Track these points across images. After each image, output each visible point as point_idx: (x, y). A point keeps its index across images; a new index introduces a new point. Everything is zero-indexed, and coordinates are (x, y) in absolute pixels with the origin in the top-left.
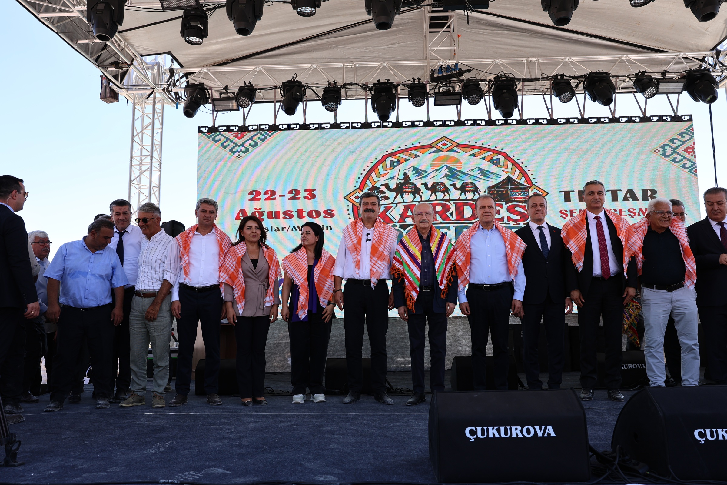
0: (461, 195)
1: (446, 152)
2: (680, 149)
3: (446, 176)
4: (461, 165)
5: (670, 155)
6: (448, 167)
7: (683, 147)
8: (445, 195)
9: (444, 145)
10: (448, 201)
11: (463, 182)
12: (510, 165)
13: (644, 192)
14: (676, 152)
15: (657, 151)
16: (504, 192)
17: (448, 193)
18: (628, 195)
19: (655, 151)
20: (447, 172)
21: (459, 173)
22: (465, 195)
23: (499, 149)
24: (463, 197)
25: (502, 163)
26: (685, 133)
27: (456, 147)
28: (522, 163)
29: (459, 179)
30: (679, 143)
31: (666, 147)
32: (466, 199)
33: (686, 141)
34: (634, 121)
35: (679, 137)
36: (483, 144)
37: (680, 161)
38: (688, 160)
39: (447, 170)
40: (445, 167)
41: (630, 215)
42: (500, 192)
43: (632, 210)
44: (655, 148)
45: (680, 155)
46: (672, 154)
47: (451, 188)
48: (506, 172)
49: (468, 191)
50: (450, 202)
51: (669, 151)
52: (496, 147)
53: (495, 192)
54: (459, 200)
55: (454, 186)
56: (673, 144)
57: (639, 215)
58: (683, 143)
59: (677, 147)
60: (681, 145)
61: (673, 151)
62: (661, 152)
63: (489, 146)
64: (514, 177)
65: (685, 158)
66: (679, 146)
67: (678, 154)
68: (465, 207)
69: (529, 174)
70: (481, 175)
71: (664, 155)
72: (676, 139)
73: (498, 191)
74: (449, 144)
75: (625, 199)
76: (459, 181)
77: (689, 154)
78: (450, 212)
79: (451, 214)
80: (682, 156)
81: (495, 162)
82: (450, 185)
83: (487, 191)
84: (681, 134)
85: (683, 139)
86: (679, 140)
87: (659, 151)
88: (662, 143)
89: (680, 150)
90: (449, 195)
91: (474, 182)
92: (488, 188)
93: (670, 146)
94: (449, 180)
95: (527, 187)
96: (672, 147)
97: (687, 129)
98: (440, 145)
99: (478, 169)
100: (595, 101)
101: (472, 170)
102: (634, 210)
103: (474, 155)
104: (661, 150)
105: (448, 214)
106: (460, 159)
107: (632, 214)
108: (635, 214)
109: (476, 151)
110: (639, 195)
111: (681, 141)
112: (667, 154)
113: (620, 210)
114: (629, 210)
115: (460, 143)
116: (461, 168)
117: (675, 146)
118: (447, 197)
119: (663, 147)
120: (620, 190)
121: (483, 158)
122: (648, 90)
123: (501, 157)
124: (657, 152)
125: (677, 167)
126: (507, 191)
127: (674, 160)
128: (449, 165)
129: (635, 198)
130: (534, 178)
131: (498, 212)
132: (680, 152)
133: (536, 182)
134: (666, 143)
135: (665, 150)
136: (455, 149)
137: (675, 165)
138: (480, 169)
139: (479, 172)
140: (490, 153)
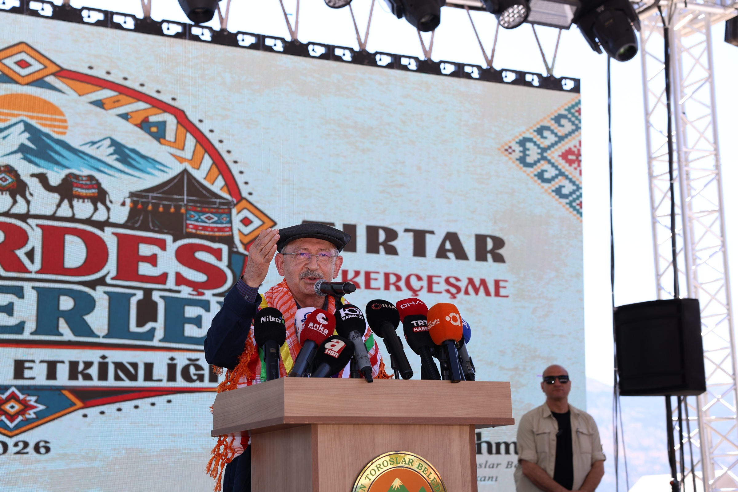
0: (59, 206)
1: (28, 84)
2: (553, 152)
3: (22, 149)
4: (66, 128)
5: (536, 163)
6: (28, 128)
7: (560, 148)
8: (15, 202)
9: (23, 64)
10: (24, 217)
11: (67, 172)
12: (190, 141)
13: (480, 240)
14: (544, 158)
15: (510, 150)
16: (172, 210)
17: (24, 196)
18: (448, 246)
19: (506, 150)
20: (24, 139)
21: (57, 147)
22: (72, 207)
23: (165, 98)
24: (65, 211)
25: (170, 135)
26: (565, 117)
27: (55, 74)
28: (221, 141)
29: (57, 163)
30: (552, 139)
31: (529, 145)
32: (72, 219)
33: (566, 136)
34: (468, 76)
35: (554, 126)
36: (125, 79)
37: (553, 178)
38: (567, 177)
39: (27, 135)
40: (21, 127)
41: (448, 291)
42: (161, 209)
43: (452, 280)
44: (506, 144)
45: (553, 165)
46: (539, 161)
47: (34, 185)
48: (181, 160)
49: (79, 197)
50: (30, 221)
51: (533, 154)
52: (158, 92)
53: (150, 207)
54: (53, 217)
55: (43, 179)
56: (542, 140)
57: (467, 293)
58: (561, 139)
59: (549, 148)
60: (556, 143)
61: (541, 154)
62: (518, 154)
63: (142, 85)
64: (200, 175)
65: (561, 174)
66: (553, 145)
67: (549, 162)
68: (69, 239)
69: (234, 169)
70: (117, 160)
71: (522, 160)
72: (548, 128)
73: (156, 206)
74: (36, 66)
75: (442, 253)
76: (56, 168)
77: (570, 165)
78: (28, 248)
79: (30, 255)
80: (556, 168)
81: (154, 129)
82: (33, 175)
83: (128, 201)
84: (558, 119)
85: (561, 131)
86: (552, 132)
87: (514, 151)
88: (520, 135)
89: (554, 154)
90: (28, 202)
91: (98, 176)
92: (132, 195)
93: (535, 143)
94: (30, 161)
95: (228, 203)
96: (539, 147)
97: (569, 110)
98: (10, 62)
99: (108, 142)
100: (399, 17)
101: (93, 143)
102: (458, 280)
103: (100, 104)
104: (518, 148)
105: (21, 253)
106: (63, 109)
107: (453, 290)
108: (459, 290)
109: (106, 94)
110: (470, 247)
111: (556, 135)
112: (529, 160)
113: (430, 278)
114: (447, 281)
115: (65, 66)
116: (64, 133)
117: (545, 143)
118: (21, 208)
119: (523, 142)
120: (432, 232)
121: (125, 116)
122: (510, 10)
123: (171, 120)
124: (510, 153)
125: (546, 191)
126: (178, 208)
127: (540, 176)
128: (34, 123)
129: (461, 255)
130: (246, 183)
131: (153, 260)
132: (553, 158)
133: (250, 194)
134: (528, 135)
135: (525, 149)
136: (51, 79)
137: (543, 187)
138: (114, 143)
139: (111, 150)
140: (142, 105)
